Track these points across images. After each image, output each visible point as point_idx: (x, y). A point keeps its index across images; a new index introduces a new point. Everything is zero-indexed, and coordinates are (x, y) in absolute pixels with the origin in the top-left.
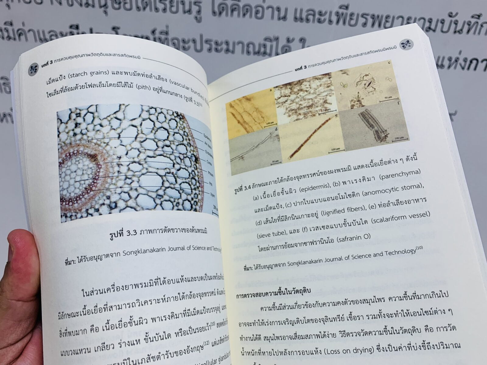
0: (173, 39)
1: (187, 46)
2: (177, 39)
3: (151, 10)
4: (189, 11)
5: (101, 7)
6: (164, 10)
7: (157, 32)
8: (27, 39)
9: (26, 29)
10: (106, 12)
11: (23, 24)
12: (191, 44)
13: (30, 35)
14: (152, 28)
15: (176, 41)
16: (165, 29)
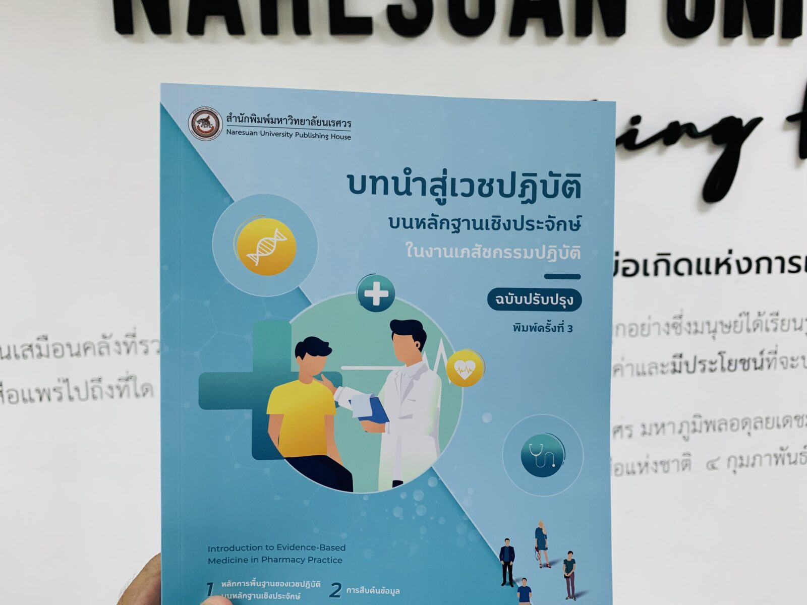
0: (781, 358)
1: (795, 363)
2: (786, 358)
3: (761, 330)
4: (800, 328)
5: (709, 332)
6: (775, 329)
7: (766, 353)
8: (622, 375)
9: (624, 364)
10: (714, 337)
11: (623, 359)
12: (800, 361)
13: (627, 371)
14: (760, 350)
15: (784, 360)
16: (774, 349)
